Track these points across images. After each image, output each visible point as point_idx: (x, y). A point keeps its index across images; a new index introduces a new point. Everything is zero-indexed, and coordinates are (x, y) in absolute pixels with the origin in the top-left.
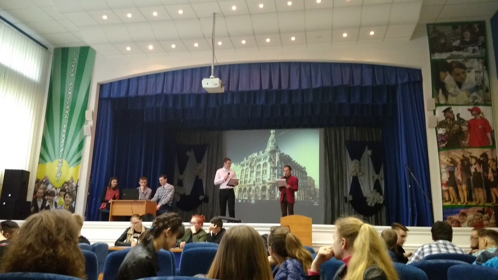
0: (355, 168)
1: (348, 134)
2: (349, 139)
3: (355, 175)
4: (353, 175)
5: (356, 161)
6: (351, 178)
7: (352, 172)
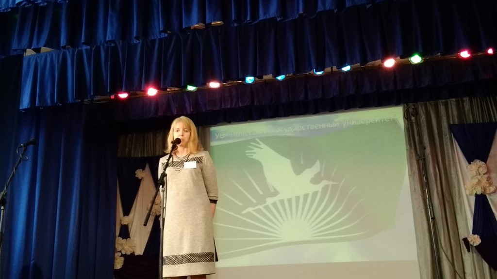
0: (479, 177)
1: (455, 113)
2: (457, 122)
3: (479, 193)
4: (475, 192)
5: (478, 163)
6: (473, 200)
7: (474, 187)
